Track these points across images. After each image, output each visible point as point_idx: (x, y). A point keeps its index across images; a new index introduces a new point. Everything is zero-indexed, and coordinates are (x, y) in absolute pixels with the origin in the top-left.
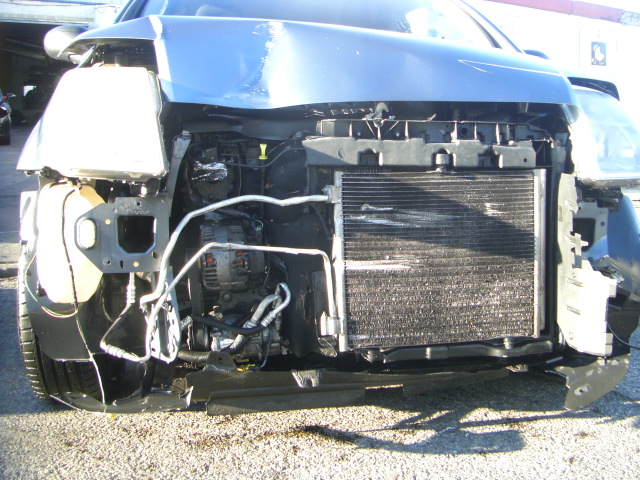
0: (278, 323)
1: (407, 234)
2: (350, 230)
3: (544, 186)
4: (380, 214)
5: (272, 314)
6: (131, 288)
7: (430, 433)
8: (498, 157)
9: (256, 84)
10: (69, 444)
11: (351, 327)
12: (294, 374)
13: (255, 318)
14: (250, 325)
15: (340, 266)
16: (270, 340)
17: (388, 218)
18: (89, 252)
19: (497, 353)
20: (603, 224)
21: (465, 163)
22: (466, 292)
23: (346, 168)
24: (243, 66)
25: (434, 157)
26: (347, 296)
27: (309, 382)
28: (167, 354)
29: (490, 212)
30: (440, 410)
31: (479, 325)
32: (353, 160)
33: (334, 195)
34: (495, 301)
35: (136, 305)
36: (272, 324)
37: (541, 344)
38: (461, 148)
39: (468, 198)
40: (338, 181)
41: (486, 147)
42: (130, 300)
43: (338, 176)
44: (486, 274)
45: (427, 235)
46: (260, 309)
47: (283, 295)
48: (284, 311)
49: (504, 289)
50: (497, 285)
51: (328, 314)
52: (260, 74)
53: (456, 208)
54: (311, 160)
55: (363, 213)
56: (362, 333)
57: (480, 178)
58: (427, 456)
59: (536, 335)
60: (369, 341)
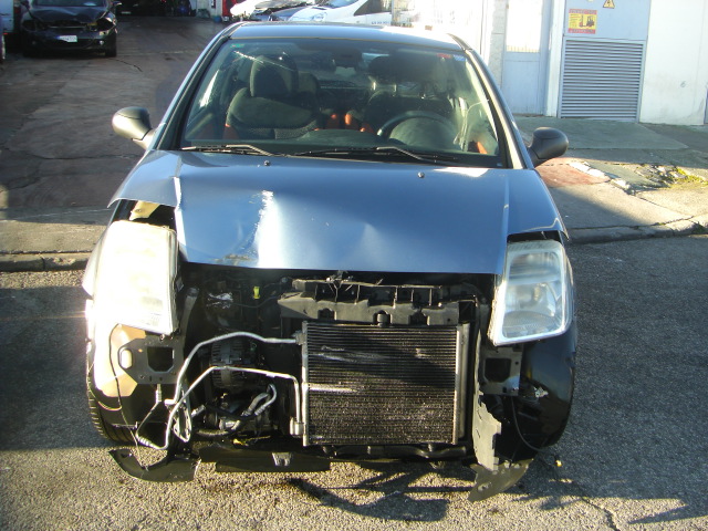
0: (266, 413)
1: (356, 367)
2: (312, 363)
3: (466, 336)
4: (335, 353)
5: (263, 407)
6: (158, 392)
7: (380, 495)
8: (426, 318)
9: (249, 247)
10: (122, 482)
11: (312, 430)
12: (274, 455)
13: (250, 409)
14: (246, 413)
15: (305, 387)
16: (263, 421)
17: (341, 356)
18: (129, 371)
19: (422, 453)
20: (517, 363)
21: (399, 322)
22: (399, 409)
23: (310, 320)
24: (240, 232)
25: (376, 316)
26: (309, 408)
27: (283, 461)
28: (184, 436)
29: (419, 355)
30: (398, 472)
31: (409, 433)
32: (315, 316)
33: (301, 339)
34: (422, 417)
35: (162, 404)
36: (263, 413)
37: (457, 449)
38: (397, 310)
39: (403, 345)
40: (305, 330)
41: (416, 311)
42: (158, 400)
43: (305, 325)
44: (415, 399)
45: (369, 369)
46: (254, 403)
47: (271, 394)
48: (271, 405)
49: (429, 409)
50: (424, 406)
51: (295, 420)
52: (253, 237)
53: (393, 351)
54: (284, 314)
55: (323, 351)
56: (319, 434)
57: (413, 331)
58: (367, 518)
59: (454, 442)
60: (323, 440)
